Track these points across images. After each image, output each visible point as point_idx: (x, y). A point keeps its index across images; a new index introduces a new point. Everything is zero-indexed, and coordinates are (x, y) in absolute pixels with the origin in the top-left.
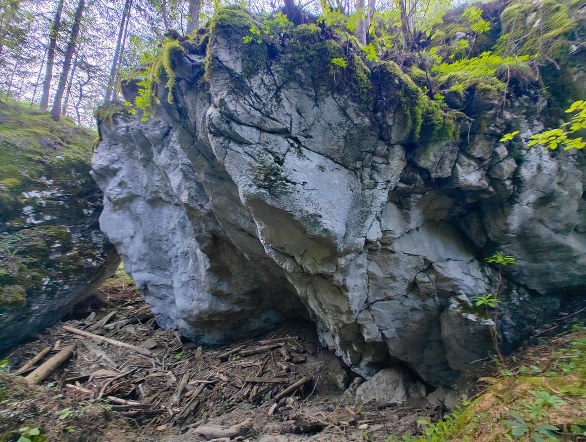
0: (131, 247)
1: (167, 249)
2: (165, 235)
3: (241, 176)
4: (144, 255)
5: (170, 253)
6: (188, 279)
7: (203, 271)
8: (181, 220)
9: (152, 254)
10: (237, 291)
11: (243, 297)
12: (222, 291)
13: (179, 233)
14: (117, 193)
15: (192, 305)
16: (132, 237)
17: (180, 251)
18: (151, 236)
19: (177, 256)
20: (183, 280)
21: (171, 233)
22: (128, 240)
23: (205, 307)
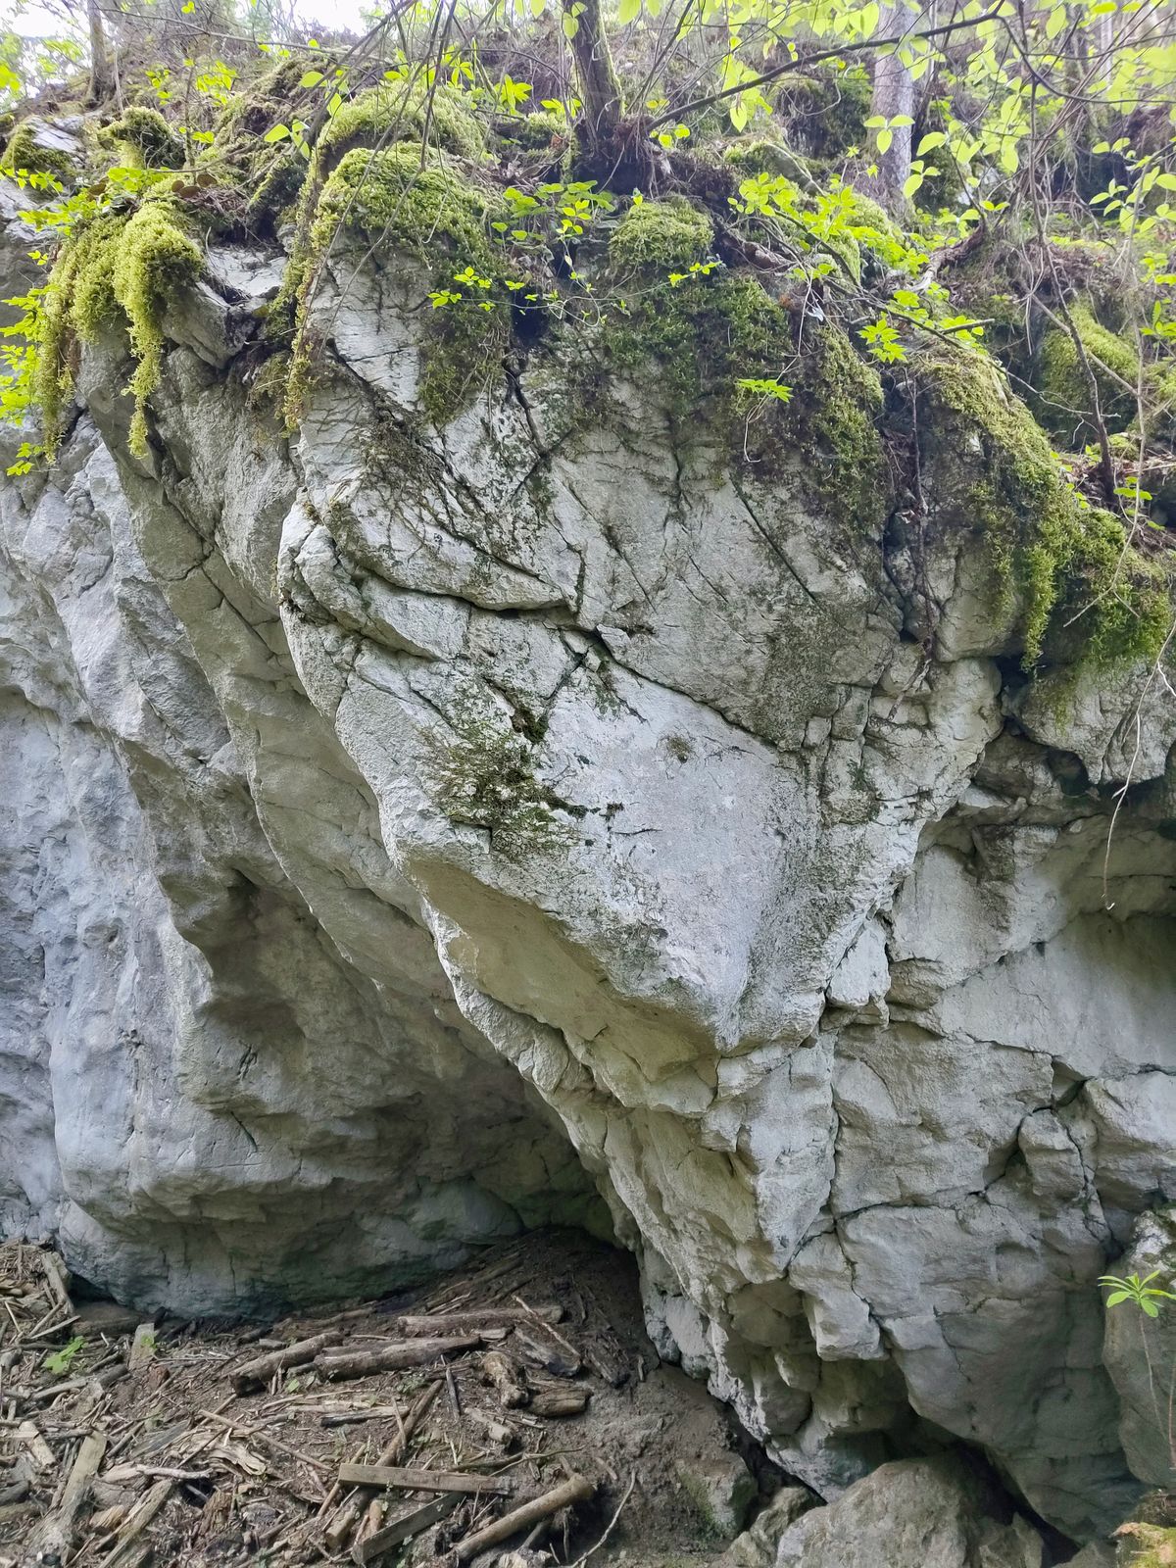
1: (28, 906)
2: (25, 850)
3: (393, 776)
5: (41, 926)
6: (113, 1041)
7: (180, 1012)
8: (100, 793)
10: (318, 1105)
11: (340, 1129)
12: (255, 1101)
13: (85, 841)
15: (125, 1152)
17: (85, 920)
19: (70, 941)
20: (93, 1041)
21: (49, 843)
23: (181, 1162)
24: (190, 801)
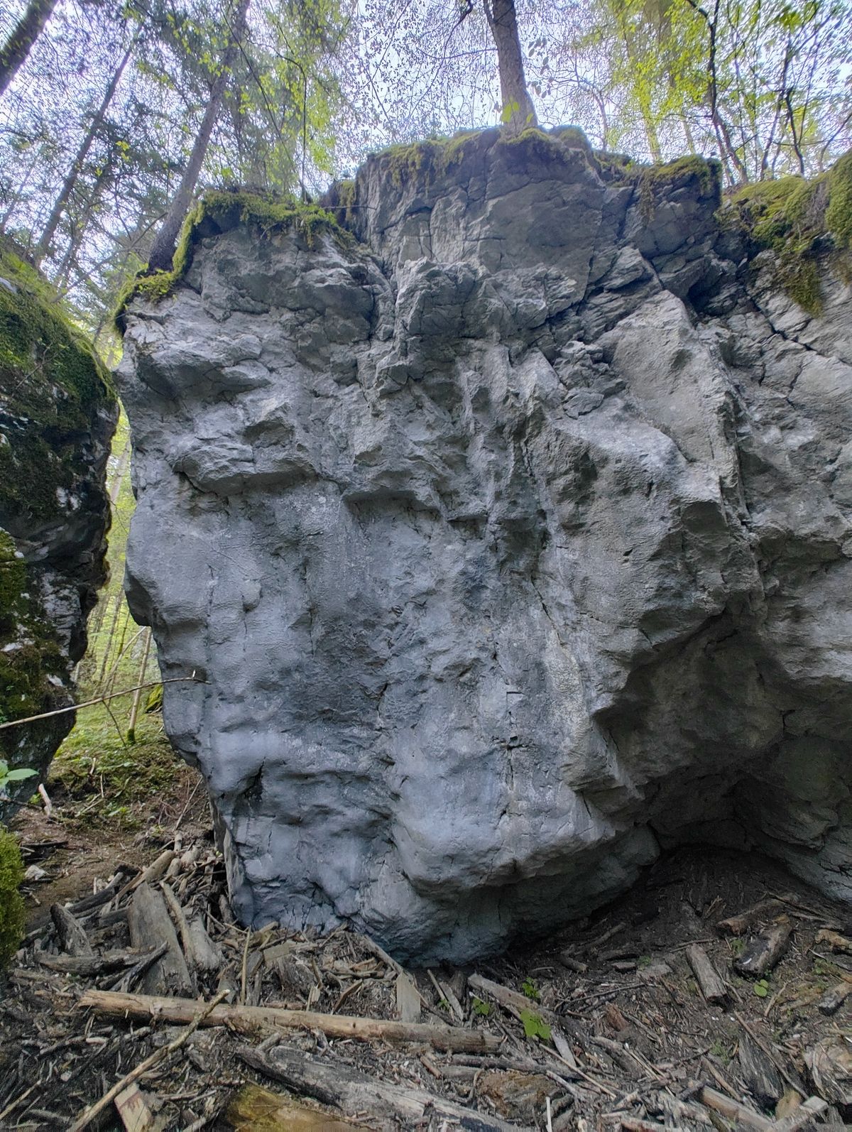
0: (239, 640)
1: (385, 652)
4: (286, 672)
6: (485, 748)
9: (320, 666)
13: (447, 606)
14: (235, 454)
15: (498, 832)
16: (248, 609)
17: (442, 662)
18: (345, 609)
19: (422, 678)
21: (411, 606)
22: (233, 615)
23: (561, 833)
24: (726, 551)
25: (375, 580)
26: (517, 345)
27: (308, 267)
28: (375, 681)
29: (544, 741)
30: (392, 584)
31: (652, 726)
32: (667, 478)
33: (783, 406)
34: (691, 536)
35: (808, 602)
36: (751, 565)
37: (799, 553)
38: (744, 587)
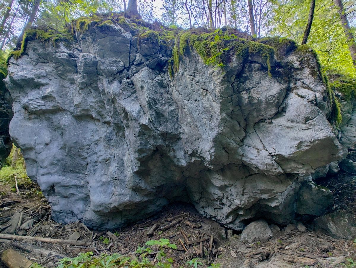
0: (44, 152)
1: (86, 156)
2: (88, 145)
4: (59, 161)
5: (89, 160)
6: (109, 180)
8: (108, 135)
9: (68, 159)
13: (103, 144)
14: (39, 104)
16: (47, 144)
17: (101, 158)
18: (73, 145)
19: (96, 162)
20: (104, 180)
21: (93, 144)
22: (42, 146)
23: (126, 200)
24: (153, 135)
25: (83, 137)
26: (111, 79)
27: (56, 52)
28: (84, 162)
29: (122, 178)
30: (87, 138)
31: (152, 175)
32: (137, 118)
33: (170, 99)
34: (145, 132)
35: (175, 148)
36: (159, 139)
37: (171, 137)
38: (158, 144)
